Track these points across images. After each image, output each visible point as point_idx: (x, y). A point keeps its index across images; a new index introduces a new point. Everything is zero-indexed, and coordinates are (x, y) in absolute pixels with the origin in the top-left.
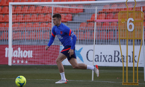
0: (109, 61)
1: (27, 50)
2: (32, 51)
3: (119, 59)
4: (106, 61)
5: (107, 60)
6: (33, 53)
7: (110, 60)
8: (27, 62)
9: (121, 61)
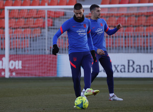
0: (121, 71)
1: (15, 61)
2: (20, 62)
3: (134, 69)
4: (118, 72)
5: (119, 70)
6: (22, 63)
7: (123, 70)
8: (14, 74)
9: (137, 72)
